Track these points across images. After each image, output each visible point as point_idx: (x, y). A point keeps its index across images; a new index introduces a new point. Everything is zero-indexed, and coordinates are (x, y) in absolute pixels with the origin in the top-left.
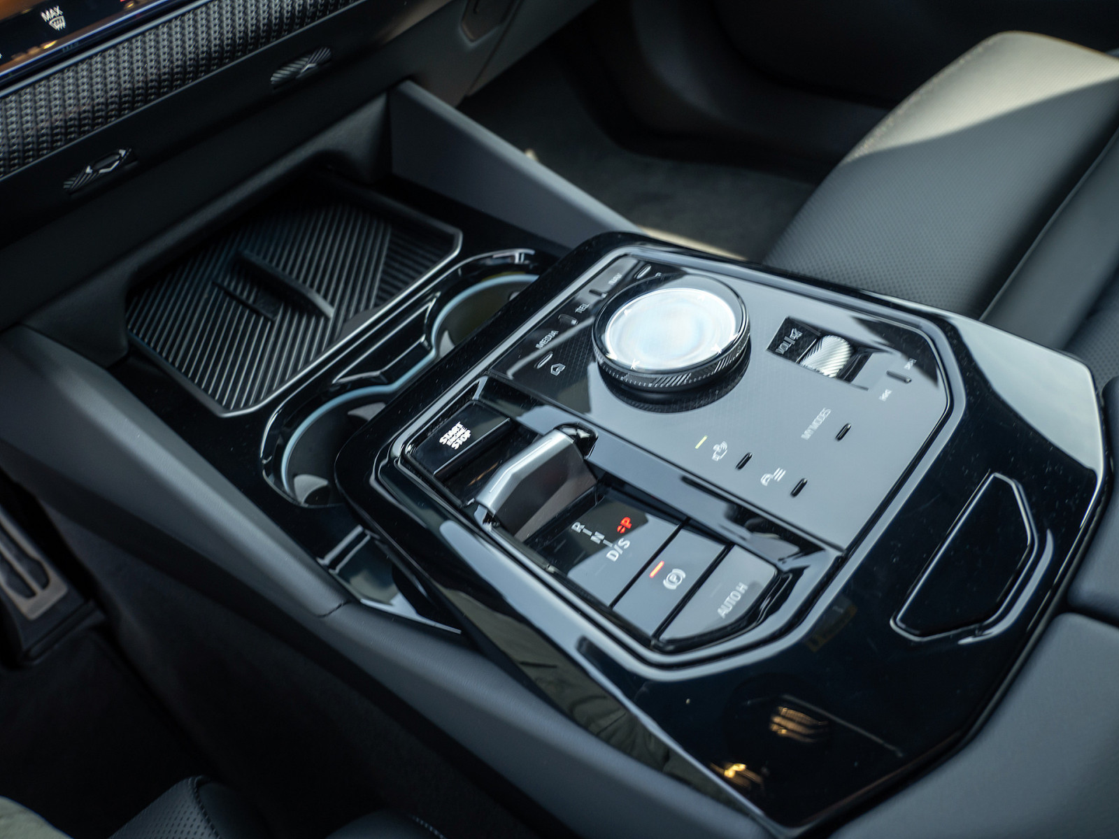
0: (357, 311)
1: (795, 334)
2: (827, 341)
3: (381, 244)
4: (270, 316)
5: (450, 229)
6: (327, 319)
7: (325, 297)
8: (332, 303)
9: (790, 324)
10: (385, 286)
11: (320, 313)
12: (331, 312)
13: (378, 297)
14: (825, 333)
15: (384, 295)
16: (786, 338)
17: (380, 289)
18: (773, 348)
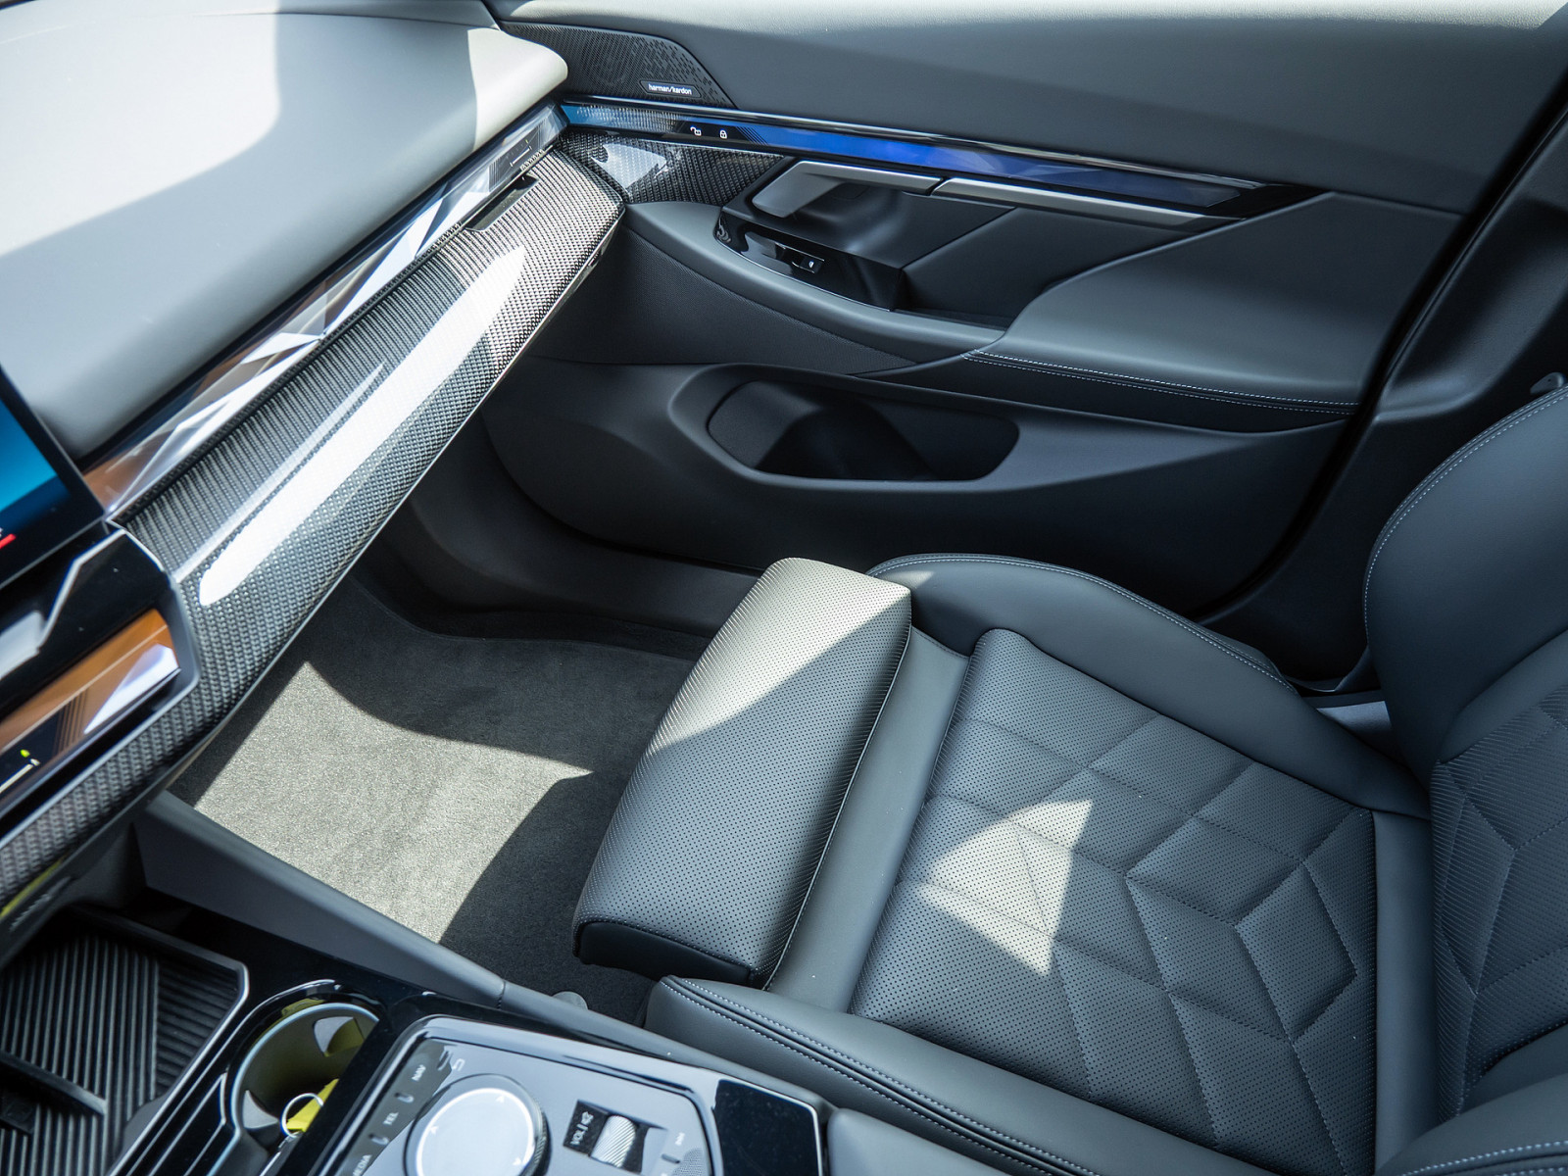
0: (136, 1109)
1: (587, 1118)
2: (614, 1120)
3: (150, 988)
4: (24, 1128)
5: (232, 964)
6: (100, 1117)
7: (91, 1088)
8: (102, 1095)
9: (582, 1107)
10: (165, 1055)
11: (89, 1112)
12: (102, 1105)
13: (158, 1084)
14: (612, 1114)
15: (164, 1081)
16: (579, 1126)
17: (159, 1072)
18: (568, 1143)
